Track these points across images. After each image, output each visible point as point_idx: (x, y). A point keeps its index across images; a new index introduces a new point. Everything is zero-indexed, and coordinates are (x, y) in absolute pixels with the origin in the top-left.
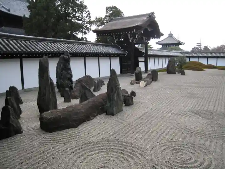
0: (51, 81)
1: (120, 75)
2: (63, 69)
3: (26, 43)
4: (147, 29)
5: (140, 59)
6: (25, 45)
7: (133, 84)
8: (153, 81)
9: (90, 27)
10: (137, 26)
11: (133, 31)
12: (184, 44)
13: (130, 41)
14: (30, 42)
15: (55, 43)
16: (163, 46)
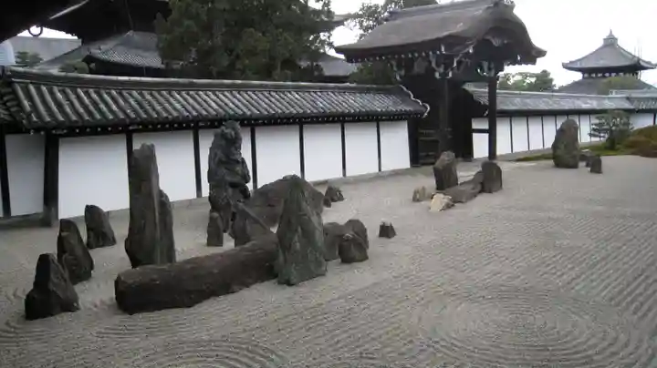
0: (164, 199)
1: (407, 169)
2: (221, 162)
3: (143, 96)
4: (488, 40)
5: (475, 125)
6: (139, 103)
7: (418, 201)
8: (482, 191)
9: (329, 37)
10: (450, 36)
11: (440, 50)
13: (437, 75)
14: (152, 95)
15: (217, 93)
16: (586, 75)
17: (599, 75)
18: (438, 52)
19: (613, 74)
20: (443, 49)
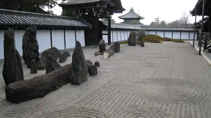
0: (17, 53)
1: (84, 47)
2: (29, 41)
4: (110, 4)
5: (104, 32)
7: (97, 55)
8: (115, 52)
9: (56, 0)
10: (101, 1)
11: (97, 6)
12: (143, 18)
13: (94, 15)
15: (21, 16)
16: (125, 20)
17: (129, 20)
18: (96, 7)
19: (133, 20)
20: (98, 5)
